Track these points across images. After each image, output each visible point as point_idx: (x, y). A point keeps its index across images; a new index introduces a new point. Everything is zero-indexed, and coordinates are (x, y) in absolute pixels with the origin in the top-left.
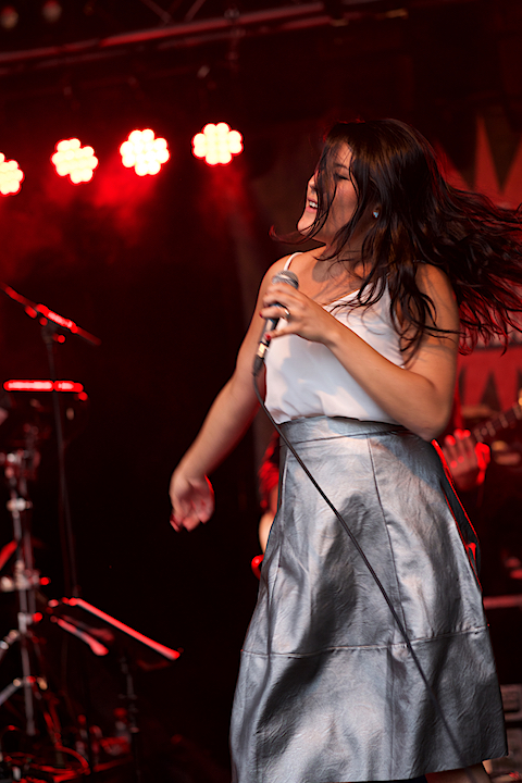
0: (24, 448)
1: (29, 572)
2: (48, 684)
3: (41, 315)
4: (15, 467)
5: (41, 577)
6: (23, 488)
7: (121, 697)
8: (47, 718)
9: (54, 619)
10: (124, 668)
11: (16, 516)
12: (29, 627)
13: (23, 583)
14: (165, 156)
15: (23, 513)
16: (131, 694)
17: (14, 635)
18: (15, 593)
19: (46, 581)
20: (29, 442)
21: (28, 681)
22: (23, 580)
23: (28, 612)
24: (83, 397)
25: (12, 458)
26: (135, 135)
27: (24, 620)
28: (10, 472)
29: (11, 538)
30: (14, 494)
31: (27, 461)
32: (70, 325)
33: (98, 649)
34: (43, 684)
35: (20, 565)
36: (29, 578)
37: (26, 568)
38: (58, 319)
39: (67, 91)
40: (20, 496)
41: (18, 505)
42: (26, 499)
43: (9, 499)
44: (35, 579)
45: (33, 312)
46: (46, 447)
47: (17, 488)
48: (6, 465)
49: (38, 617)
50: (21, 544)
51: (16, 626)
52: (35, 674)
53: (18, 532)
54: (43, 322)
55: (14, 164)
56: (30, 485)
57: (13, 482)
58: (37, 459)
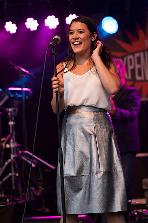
0: (13, 107)
1: (14, 142)
2: (19, 175)
3: (19, 69)
4: (11, 112)
5: (18, 144)
6: (13, 118)
7: (39, 179)
8: (18, 184)
9: (20, 156)
10: (40, 171)
11: (11, 126)
12: (14, 158)
13: (12, 146)
14: (58, 23)
15: (13, 125)
16: (42, 178)
17: (9, 160)
18: (10, 149)
19: (19, 145)
20: (15, 105)
21: (13, 174)
22: (12, 145)
23: (14, 154)
24: (31, 93)
25: (10, 110)
26: (49, 17)
27: (12, 156)
28: (9, 114)
29: (9, 133)
30: (10, 120)
31: (14, 111)
32: (27, 72)
33: (33, 165)
34: (17, 175)
35: (12, 141)
36: (14, 144)
37: (13, 141)
38: (24, 70)
39: (30, 4)
40: (12, 121)
41: (11, 123)
42: (14, 122)
43: (9, 121)
44: (16, 145)
45: (17, 68)
46: (20, 107)
47: (11, 119)
48: (8, 112)
49: (16, 155)
50: (12, 134)
51: (10, 158)
52: (15, 172)
53: (11, 131)
54: (19, 71)
55: (14, 25)
56: (15, 117)
57: (10, 117)
58: (17, 110)
